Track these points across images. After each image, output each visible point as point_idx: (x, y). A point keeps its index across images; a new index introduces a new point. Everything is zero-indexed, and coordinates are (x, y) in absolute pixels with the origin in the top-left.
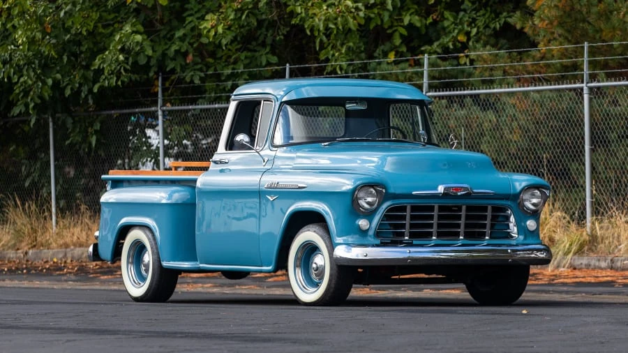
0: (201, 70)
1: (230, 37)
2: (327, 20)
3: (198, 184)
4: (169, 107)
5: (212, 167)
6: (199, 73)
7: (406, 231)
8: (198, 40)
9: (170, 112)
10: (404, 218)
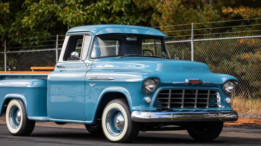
0: (21, 38)
1: (33, 25)
2: (72, 18)
3: (48, 78)
4: (9, 52)
5: (56, 69)
6: (20, 39)
7: (169, 103)
8: (20, 27)
9: (9, 54)
10: (167, 96)
